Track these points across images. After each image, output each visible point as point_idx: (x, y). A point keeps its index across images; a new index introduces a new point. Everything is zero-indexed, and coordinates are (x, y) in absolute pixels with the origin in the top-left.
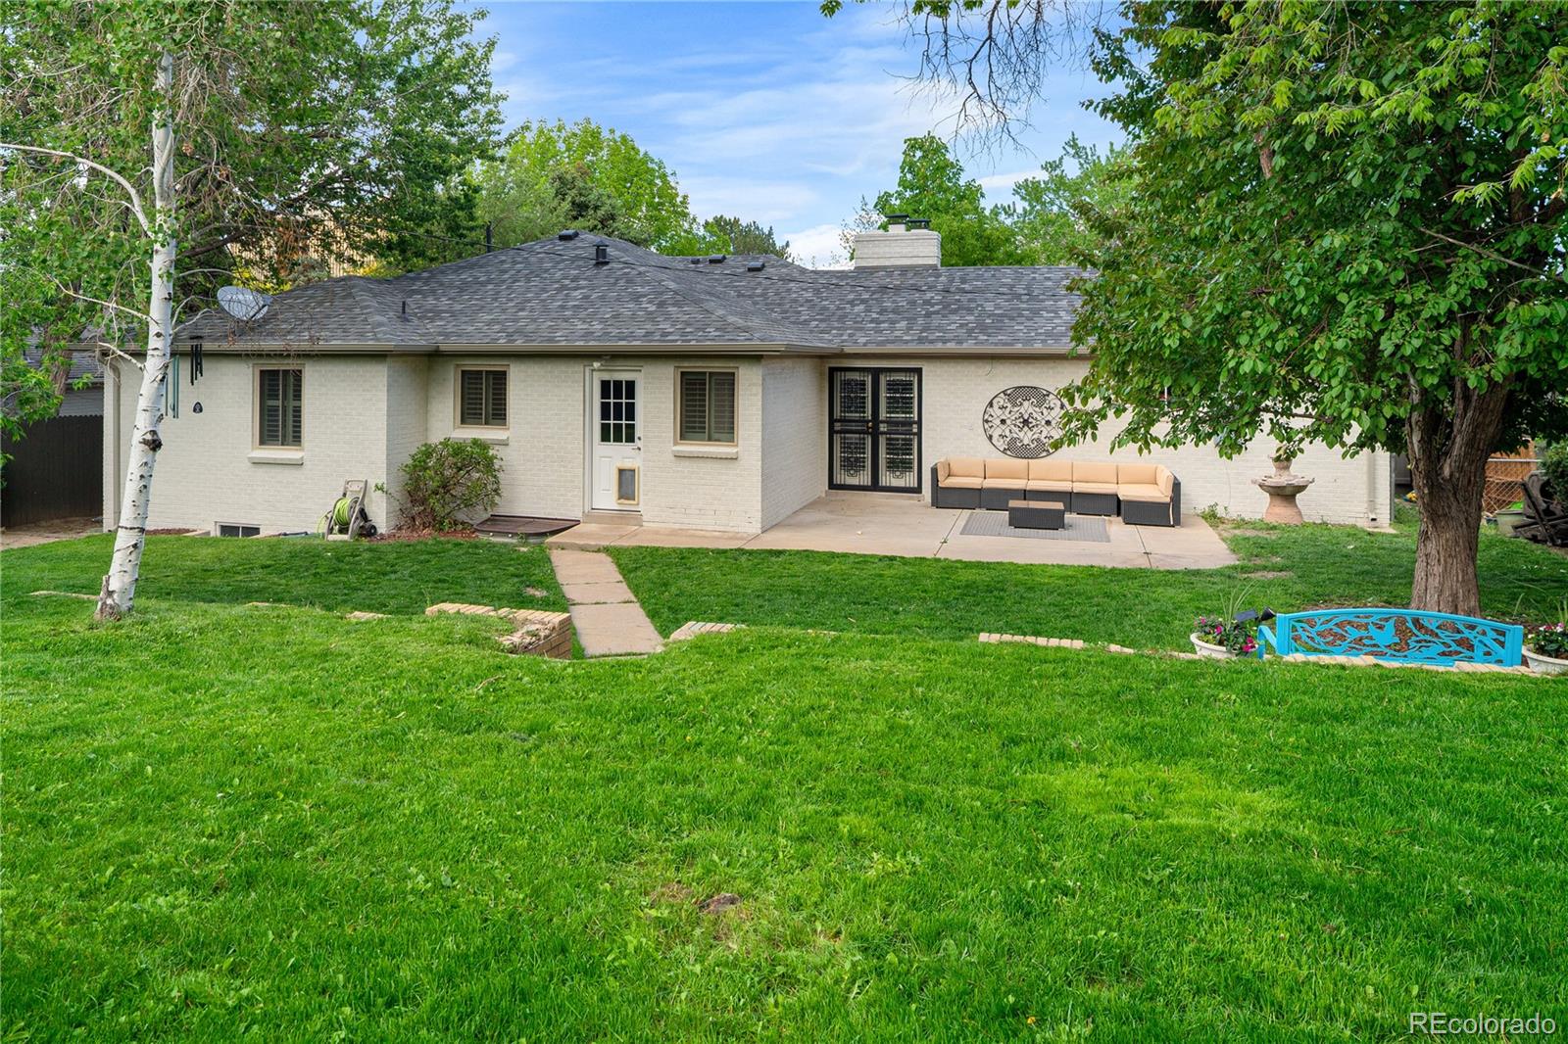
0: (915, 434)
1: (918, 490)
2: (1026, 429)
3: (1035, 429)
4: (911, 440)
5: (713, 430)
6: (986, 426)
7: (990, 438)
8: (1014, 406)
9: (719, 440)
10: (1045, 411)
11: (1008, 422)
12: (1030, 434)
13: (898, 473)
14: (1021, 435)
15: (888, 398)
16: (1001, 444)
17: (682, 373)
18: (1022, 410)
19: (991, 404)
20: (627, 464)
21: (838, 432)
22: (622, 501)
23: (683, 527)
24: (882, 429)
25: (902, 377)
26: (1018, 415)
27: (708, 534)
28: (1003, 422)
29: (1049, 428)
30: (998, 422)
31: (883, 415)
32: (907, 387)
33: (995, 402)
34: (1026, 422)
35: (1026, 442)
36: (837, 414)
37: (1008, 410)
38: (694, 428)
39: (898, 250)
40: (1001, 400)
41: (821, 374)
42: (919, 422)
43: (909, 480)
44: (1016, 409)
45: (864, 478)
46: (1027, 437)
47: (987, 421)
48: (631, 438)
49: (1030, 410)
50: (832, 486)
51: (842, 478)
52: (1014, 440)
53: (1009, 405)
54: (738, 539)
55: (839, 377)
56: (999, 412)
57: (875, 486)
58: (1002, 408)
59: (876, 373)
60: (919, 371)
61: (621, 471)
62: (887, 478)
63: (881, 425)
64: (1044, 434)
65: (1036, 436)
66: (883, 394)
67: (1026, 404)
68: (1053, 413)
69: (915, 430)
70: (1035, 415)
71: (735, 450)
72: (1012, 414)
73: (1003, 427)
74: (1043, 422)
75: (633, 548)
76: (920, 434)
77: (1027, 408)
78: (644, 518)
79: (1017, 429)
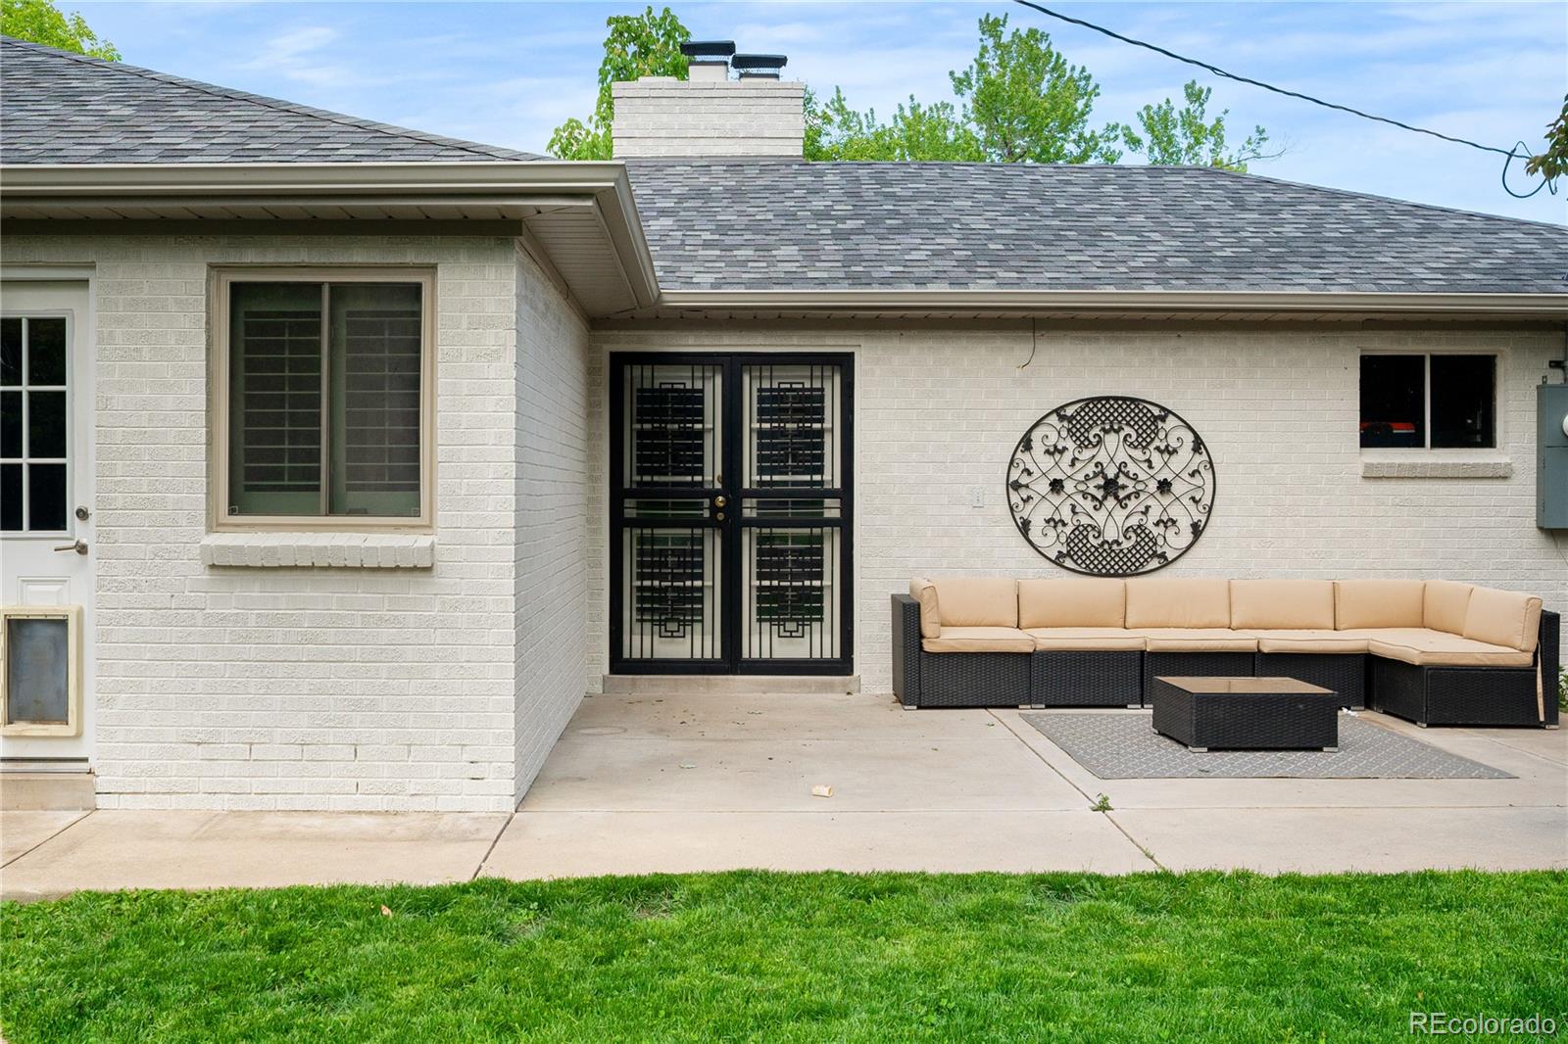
0: (831, 523)
1: (842, 665)
2: (1111, 502)
3: (1132, 503)
4: (820, 539)
5: (343, 481)
6: (1015, 498)
7: (1024, 527)
8: (1081, 446)
9: (363, 512)
10: (1156, 458)
11: (1069, 487)
12: (1120, 514)
13: (790, 626)
14: (1100, 517)
15: (761, 433)
16: (1051, 542)
17: (236, 289)
18: (1103, 457)
19: (1026, 443)
20: (38, 603)
21: (633, 523)
22: (21, 727)
23: (241, 804)
24: (747, 513)
25: (800, 379)
26: (1090, 469)
27: (337, 826)
28: (1056, 486)
29: (1166, 500)
30: (1043, 487)
31: (750, 477)
32: (810, 405)
33: (1036, 436)
34: (1110, 486)
35: (1110, 534)
36: (630, 477)
37: (1068, 457)
38: (278, 474)
39: (716, 120)
40: (1051, 433)
41: (591, 371)
42: (846, 494)
43: (821, 641)
44: (1087, 454)
45: (704, 642)
46: (1112, 522)
47: (1016, 486)
48: (50, 513)
49: (1121, 457)
50: (621, 664)
51: (641, 643)
52: (1081, 531)
53: (1070, 444)
54: (444, 838)
55: (637, 377)
56: (1047, 462)
57: (732, 661)
58: (1055, 451)
59: (733, 366)
60: (843, 364)
61: (17, 627)
62: (760, 640)
63: (747, 502)
64: (1155, 514)
65: (1134, 521)
66: (750, 423)
67: (1111, 440)
68: (1177, 463)
69: (835, 514)
70: (1132, 468)
71: (423, 541)
72: (1079, 467)
73: (1056, 499)
74: (1153, 486)
75: (64, 903)
76: (846, 524)
77: (1114, 450)
78: (102, 782)
79: (1089, 505)
